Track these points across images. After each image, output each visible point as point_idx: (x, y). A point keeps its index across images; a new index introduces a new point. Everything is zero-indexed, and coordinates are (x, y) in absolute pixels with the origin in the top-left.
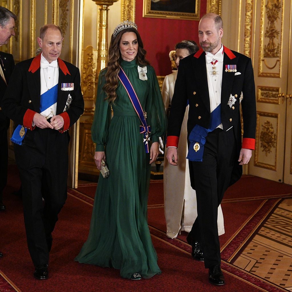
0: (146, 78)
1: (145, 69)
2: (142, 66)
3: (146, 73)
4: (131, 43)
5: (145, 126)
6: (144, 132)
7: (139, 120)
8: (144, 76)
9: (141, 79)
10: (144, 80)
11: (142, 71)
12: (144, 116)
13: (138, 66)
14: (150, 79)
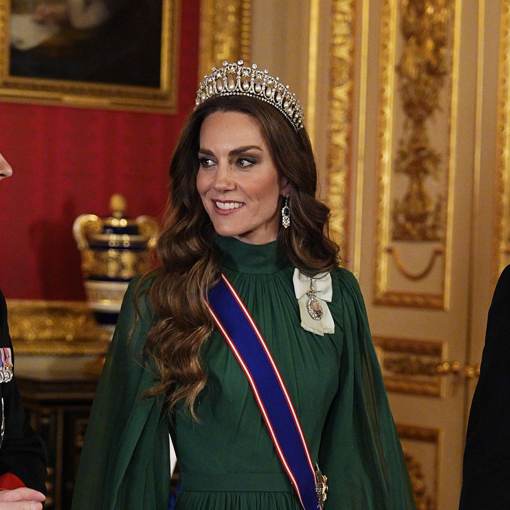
0: (327, 325)
1: (324, 285)
2: (310, 272)
3: (330, 300)
4: (224, 161)
8: (319, 313)
9: (308, 329)
10: (322, 335)
11: (311, 292)
12: (317, 492)
13: (296, 271)
14: (343, 328)
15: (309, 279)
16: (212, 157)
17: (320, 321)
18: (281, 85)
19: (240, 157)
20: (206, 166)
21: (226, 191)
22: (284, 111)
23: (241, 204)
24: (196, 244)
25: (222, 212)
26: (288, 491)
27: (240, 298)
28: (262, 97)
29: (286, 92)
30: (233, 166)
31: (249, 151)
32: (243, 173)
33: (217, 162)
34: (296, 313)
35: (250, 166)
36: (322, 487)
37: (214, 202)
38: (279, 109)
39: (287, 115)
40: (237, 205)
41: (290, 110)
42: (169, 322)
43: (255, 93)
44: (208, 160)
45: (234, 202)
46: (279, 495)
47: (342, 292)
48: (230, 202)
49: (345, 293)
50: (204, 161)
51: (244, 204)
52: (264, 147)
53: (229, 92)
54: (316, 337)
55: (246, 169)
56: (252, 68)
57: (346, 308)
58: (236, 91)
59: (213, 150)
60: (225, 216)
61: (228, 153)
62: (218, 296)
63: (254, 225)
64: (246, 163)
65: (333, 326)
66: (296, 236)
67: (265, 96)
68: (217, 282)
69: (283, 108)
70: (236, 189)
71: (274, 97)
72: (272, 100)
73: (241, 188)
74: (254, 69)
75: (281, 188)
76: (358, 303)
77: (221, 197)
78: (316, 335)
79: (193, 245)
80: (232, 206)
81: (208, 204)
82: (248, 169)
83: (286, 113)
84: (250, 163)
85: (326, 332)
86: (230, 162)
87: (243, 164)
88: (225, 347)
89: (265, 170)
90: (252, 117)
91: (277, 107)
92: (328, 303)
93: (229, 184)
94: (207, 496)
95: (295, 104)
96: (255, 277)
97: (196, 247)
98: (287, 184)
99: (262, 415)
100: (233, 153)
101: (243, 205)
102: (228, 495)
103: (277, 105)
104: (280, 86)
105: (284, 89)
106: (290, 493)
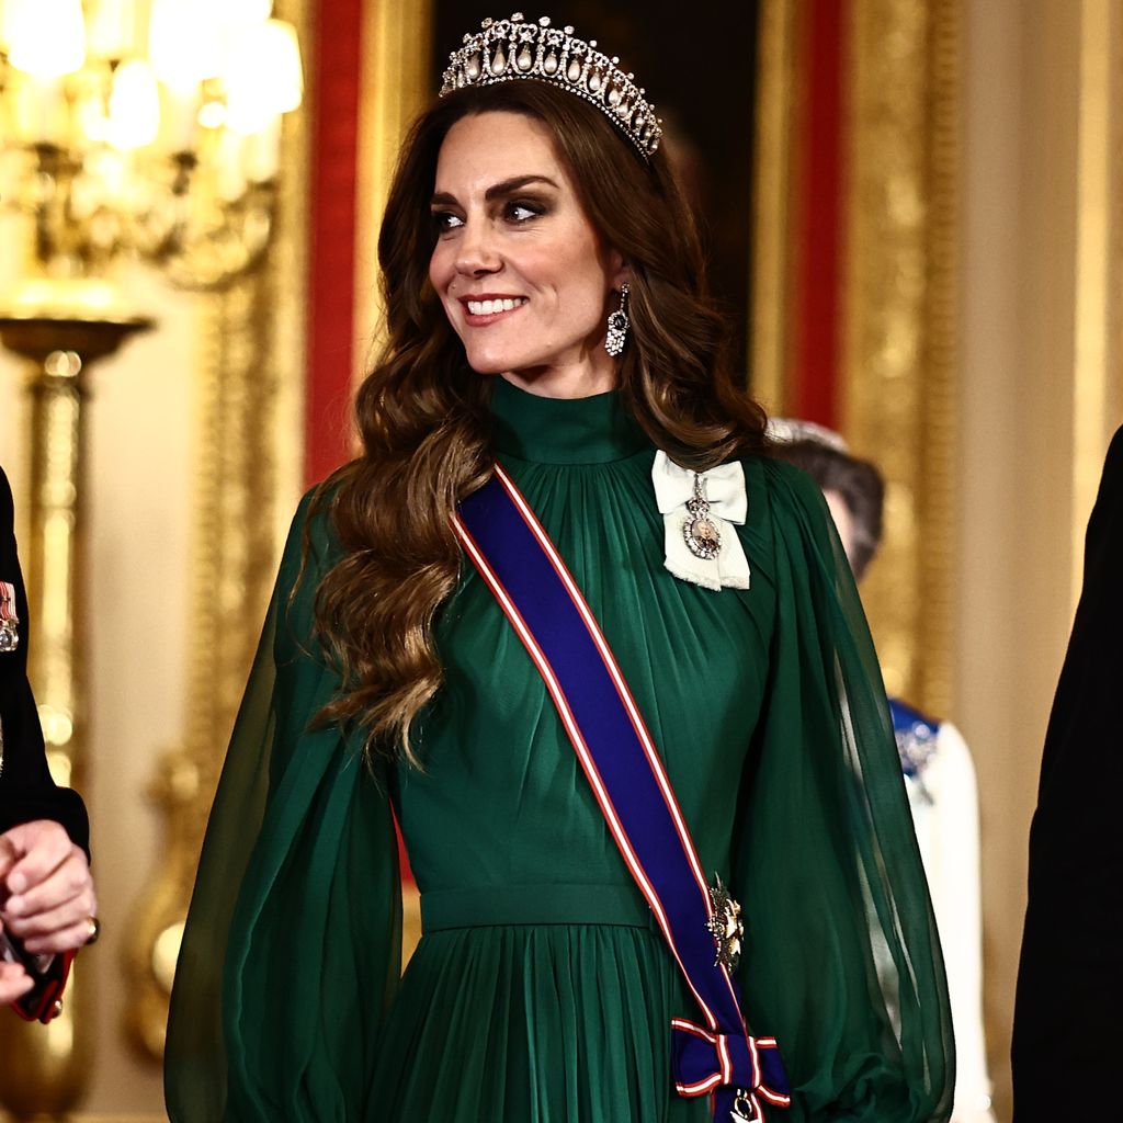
0: (730, 569)
1: (727, 486)
3: (742, 520)
4: (477, 211)
5: (728, 1027)
6: (719, 1086)
7: (663, 962)
8: (710, 544)
9: (681, 575)
10: (718, 588)
11: (696, 501)
12: (713, 932)
13: (660, 456)
14: (773, 580)
15: (691, 473)
16: (457, 209)
17: (714, 561)
18: (601, 55)
19: (511, 202)
20: (447, 228)
21: (482, 273)
22: (610, 111)
23: (517, 302)
24: (435, 401)
25: (477, 320)
26: (641, 925)
27: (534, 512)
28: (560, 82)
29: (613, 71)
30: (498, 223)
31: (526, 187)
32: (516, 235)
33: (464, 219)
34: (657, 540)
35: (532, 218)
36: (726, 923)
37: (464, 301)
38: (598, 105)
39: (618, 119)
40: (508, 304)
41: (624, 109)
42: (364, 560)
43: (545, 75)
44: (450, 216)
45: (503, 297)
46: (622, 933)
47: (770, 504)
48: (493, 297)
49: (777, 507)
50: (443, 218)
51: (523, 298)
52: (560, 179)
53: (494, 78)
54: (703, 594)
55: (521, 227)
56: (538, 25)
57: (780, 540)
58: (506, 75)
59: (454, 192)
60: (483, 328)
61: (483, 194)
62: (485, 509)
63: (549, 346)
64: (523, 213)
65: (747, 573)
66: (652, 379)
67: (566, 79)
68: (483, 479)
69: (608, 103)
70: (502, 269)
71: (585, 80)
72: (581, 86)
73: (515, 267)
74: (544, 28)
75: (609, 273)
76: (810, 532)
77: (474, 290)
78: (703, 588)
79: (428, 401)
80: (498, 306)
81: (453, 310)
82: (527, 225)
83: (615, 114)
84: (532, 214)
85: (728, 583)
86: (491, 214)
87: (517, 216)
88: (494, 614)
89: (565, 227)
90: (534, 120)
91: (594, 102)
92: (737, 527)
93: (486, 258)
94: (464, 936)
95: (636, 97)
96: (567, 470)
97: (432, 405)
98: (624, 264)
99: (577, 758)
100: (493, 194)
101: (522, 304)
102: (508, 933)
103: (594, 98)
104: (599, 59)
105: (608, 65)
106: (648, 928)
